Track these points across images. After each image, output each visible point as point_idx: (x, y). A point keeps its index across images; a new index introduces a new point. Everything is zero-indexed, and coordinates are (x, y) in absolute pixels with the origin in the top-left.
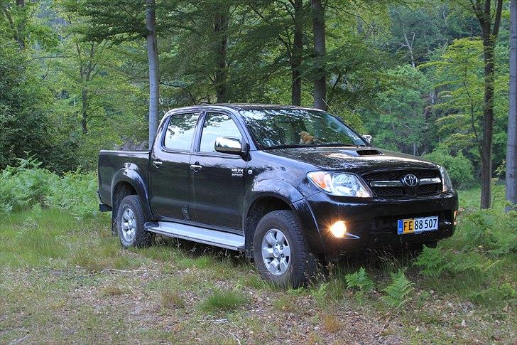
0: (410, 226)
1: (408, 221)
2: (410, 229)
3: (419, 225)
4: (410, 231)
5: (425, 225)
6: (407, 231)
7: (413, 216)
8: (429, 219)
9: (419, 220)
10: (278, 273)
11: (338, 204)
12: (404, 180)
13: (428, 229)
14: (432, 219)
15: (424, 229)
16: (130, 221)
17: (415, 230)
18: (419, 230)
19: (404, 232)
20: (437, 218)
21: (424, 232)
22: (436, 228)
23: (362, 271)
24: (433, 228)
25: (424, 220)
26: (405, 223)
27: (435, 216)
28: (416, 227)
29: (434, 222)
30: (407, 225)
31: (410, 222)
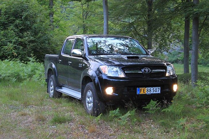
0: (144, 91)
1: (143, 88)
2: (144, 92)
3: (149, 90)
6: (142, 93)
7: (146, 87)
8: (155, 88)
9: (149, 88)
10: (90, 109)
12: (143, 70)
13: (155, 92)
14: (157, 88)
15: (152, 92)
17: (147, 93)
18: (149, 93)
20: (160, 88)
21: (152, 94)
22: (159, 92)
24: (157, 92)
25: (152, 88)
26: (141, 89)
27: (159, 87)
28: (148, 91)
29: (158, 90)
30: (142, 90)
31: (144, 89)
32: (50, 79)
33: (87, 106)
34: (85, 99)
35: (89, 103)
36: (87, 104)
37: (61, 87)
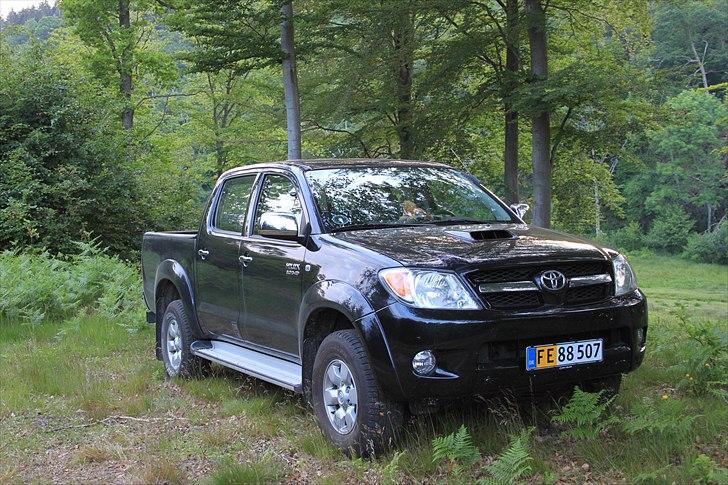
0: (549, 356)
1: (546, 348)
2: (549, 362)
3: (566, 353)
4: (551, 365)
5: (577, 354)
6: (543, 364)
7: (555, 340)
8: (585, 344)
9: (566, 346)
10: (343, 430)
11: (427, 321)
12: (541, 280)
13: (585, 360)
14: (592, 343)
15: (575, 361)
16: (177, 339)
17: (559, 363)
18: (566, 362)
19: (539, 366)
20: (601, 342)
21: (576, 366)
22: (600, 357)
23: (463, 432)
24: (593, 359)
25: (575, 346)
26: (539, 351)
27: (597, 339)
28: (562, 358)
29: (595, 348)
30: (544, 354)
31: (549, 350)
32: (168, 315)
33: (331, 417)
34: (320, 392)
35: (338, 407)
36: (329, 409)
37: (207, 341)
